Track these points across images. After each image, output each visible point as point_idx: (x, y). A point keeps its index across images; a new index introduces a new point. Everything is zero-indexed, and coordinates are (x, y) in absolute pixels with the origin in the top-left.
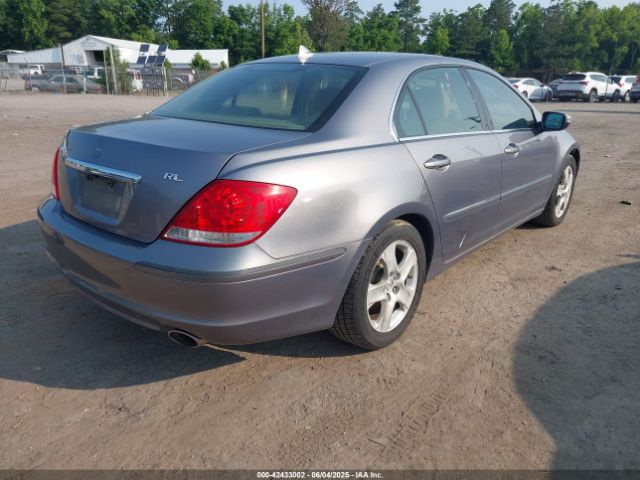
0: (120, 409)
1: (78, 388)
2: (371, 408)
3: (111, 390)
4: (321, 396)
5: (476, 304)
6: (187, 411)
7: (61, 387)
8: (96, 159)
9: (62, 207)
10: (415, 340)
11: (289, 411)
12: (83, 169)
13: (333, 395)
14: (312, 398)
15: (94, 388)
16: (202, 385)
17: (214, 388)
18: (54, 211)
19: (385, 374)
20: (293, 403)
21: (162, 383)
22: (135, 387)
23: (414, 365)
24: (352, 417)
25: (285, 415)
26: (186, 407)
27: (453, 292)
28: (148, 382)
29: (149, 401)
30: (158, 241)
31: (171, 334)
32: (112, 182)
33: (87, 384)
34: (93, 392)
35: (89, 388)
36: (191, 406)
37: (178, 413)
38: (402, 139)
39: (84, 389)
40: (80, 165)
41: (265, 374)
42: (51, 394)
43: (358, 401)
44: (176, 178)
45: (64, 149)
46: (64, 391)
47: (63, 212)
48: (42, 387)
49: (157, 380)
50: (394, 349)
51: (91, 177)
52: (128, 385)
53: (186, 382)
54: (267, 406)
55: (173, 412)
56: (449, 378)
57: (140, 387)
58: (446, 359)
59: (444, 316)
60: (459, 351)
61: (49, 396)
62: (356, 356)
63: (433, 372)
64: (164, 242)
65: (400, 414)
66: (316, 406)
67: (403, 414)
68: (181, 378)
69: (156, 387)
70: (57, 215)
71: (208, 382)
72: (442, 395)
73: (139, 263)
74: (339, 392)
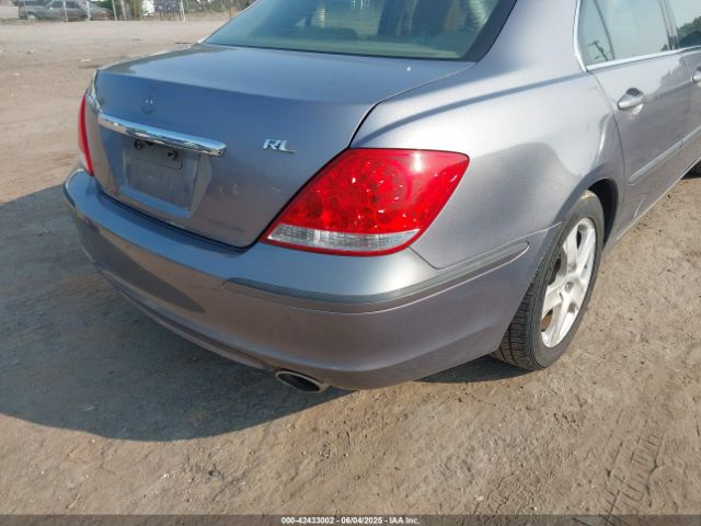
0: (211, 473)
1: (147, 439)
2: (560, 464)
3: (193, 441)
4: (485, 446)
5: (651, 291)
6: (303, 475)
7: (124, 438)
8: (147, 117)
9: (98, 185)
10: (586, 351)
11: (446, 471)
12: (123, 130)
13: (500, 443)
14: (473, 449)
15: (169, 439)
16: (315, 430)
17: (333, 435)
18: (89, 192)
19: (563, 407)
20: (449, 458)
21: (260, 428)
22: (224, 437)
23: (600, 391)
24: (538, 481)
25: (442, 478)
26: (301, 468)
27: (614, 274)
28: (241, 429)
29: (248, 459)
30: (259, 245)
31: (280, 376)
32: (175, 153)
33: (159, 433)
34: (169, 445)
35: (161, 438)
36: (308, 468)
37: (292, 479)
38: (589, 68)
39: (156, 439)
40: (119, 125)
41: (397, 410)
42: (113, 449)
43: (538, 452)
44: (282, 148)
45: (92, 98)
46: (130, 444)
47: (101, 193)
48: (100, 438)
49: (252, 425)
50: (563, 365)
51: (140, 144)
52: (214, 434)
53: (293, 426)
54: (413, 464)
55: (284, 478)
56: (653, 411)
57: (232, 435)
58: (639, 380)
59: (614, 312)
60: (651, 365)
61: (111, 452)
62: (515, 379)
63: (628, 402)
64: (267, 246)
65: (606, 473)
66: (482, 461)
67: (609, 473)
68: (285, 418)
69: (253, 434)
70: (94, 198)
71: (323, 426)
72: (652, 439)
73: (233, 280)
74: (508, 439)
